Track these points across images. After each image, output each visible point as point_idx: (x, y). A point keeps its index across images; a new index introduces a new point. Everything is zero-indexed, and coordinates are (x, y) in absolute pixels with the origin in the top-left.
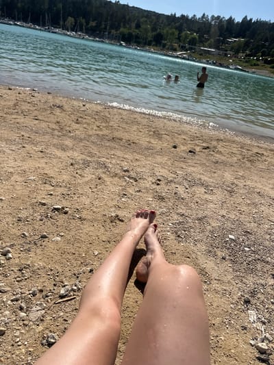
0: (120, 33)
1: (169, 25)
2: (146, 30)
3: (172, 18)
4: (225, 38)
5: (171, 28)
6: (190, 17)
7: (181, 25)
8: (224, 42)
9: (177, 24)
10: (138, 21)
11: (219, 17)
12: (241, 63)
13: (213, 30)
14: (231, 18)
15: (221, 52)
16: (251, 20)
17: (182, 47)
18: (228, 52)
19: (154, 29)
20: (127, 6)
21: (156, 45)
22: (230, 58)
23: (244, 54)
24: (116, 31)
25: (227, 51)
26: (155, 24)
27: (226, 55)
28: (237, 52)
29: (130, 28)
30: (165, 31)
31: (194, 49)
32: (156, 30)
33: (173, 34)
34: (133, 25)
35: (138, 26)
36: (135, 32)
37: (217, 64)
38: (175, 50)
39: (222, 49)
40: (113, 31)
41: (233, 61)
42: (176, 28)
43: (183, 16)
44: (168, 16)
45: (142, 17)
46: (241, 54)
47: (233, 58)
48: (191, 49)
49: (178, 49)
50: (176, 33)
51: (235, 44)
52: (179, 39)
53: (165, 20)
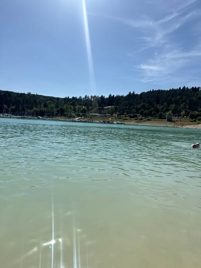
0: (34, 111)
1: (65, 103)
2: (52, 108)
3: (67, 100)
4: (102, 107)
5: (68, 105)
6: (78, 98)
7: (74, 103)
8: (102, 109)
9: (72, 102)
10: (45, 102)
11: (95, 96)
13: (93, 103)
14: (102, 96)
15: (103, 115)
16: (114, 96)
17: (78, 115)
18: (107, 114)
19: (57, 106)
21: (61, 116)
22: (109, 117)
23: (117, 114)
24: (31, 110)
26: (57, 103)
27: (106, 116)
28: (112, 114)
29: (40, 107)
30: (65, 107)
31: (86, 115)
32: (58, 107)
33: (71, 108)
34: (42, 106)
35: (45, 106)
36: (43, 109)
38: (74, 117)
39: (103, 113)
40: (29, 111)
42: (71, 104)
43: (73, 98)
44: (64, 98)
45: (47, 101)
46: (114, 115)
47: (111, 118)
48: (84, 115)
49: (76, 116)
50: (73, 107)
51: (109, 110)
52: (74, 110)
53: (63, 101)
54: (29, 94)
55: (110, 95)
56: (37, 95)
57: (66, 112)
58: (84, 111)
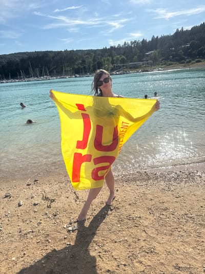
1: (104, 55)
2: (90, 63)
3: (104, 51)
4: (144, 53)
5: (106, 57)
6: (116, 47)
7: (112, 53)
8: (144, 56)
9: (109, 53)
10: (83, 58)
11: (135, 42)
12: (160, 66)
13: (134, 50)
14: (144, 40)
15: (144, 63)
19: (94, 60)
20: (73, 51)
25: (148, 61)
26: (94, 57)
30: (102, 60)
31: (125, 65)
32: (96, 60)
33: (108, 60)
34: (80, 61)
35: (84, 61)
36: (82, 65)
39: (144, 61)
42: (109, 56)
43: (111, 47)
44: (102, 50)
45: (85, 55)
49: (114, 68)
50: (110, 59)
51: (152, 55)
52: (113, 62)
53: (100, 53)
54: (66, 51)
55: (153, 36)
56: (72, 52)
58: (123, 61)
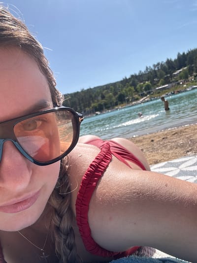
0: (93, 108)
1: (125, 86)
2: (110, 97)
3: (125, 82)
4: (171, 74)
5: (128, 87)
7: (134, 82)
8: (172, 76)
9: (131, 83)
10: (102, 94)
11: (158, 64)
12: (194, 83)
13: (158, 74)
14: (168, 60)
15: (174, 84)
16: (184, 54)
17: (142, 95)
18: (179, 81)
19: (115, 94)
20: (91, 89)
21: (122, 103)
22: (183, 84)
23: (193, 77)
24: (89, 107)
25: (177, 81)
26: (114, 90)
27: (179, 84)
28: (186, 77)
29: (98, 101)
30: (124, 91)
31: (152, 91)
32: (117, 93)
33: (130, 90)
34: (100, 98)
35: (103, 97)
36: (103, 102)
37: (176, 93)
38: (137, 99)
39: (173, 82)
40: (87, 109)
41: (187, 85)
42: (131, 85)
43: (132, 76)
44: (122, 81)
45: (104, 90)
46: (190, 78)
47: (186, 83)
48: (149, 93)
49: (139, 97)
50: (133, 88)
51: (182, 73)
52: (136, 91)
53: (120, 85)
54: (83, 91)
55: (179, 54)
56: (89, 90)
57: (127, 96)
58: (148, 88)
